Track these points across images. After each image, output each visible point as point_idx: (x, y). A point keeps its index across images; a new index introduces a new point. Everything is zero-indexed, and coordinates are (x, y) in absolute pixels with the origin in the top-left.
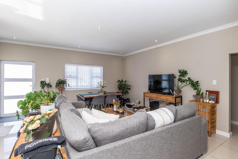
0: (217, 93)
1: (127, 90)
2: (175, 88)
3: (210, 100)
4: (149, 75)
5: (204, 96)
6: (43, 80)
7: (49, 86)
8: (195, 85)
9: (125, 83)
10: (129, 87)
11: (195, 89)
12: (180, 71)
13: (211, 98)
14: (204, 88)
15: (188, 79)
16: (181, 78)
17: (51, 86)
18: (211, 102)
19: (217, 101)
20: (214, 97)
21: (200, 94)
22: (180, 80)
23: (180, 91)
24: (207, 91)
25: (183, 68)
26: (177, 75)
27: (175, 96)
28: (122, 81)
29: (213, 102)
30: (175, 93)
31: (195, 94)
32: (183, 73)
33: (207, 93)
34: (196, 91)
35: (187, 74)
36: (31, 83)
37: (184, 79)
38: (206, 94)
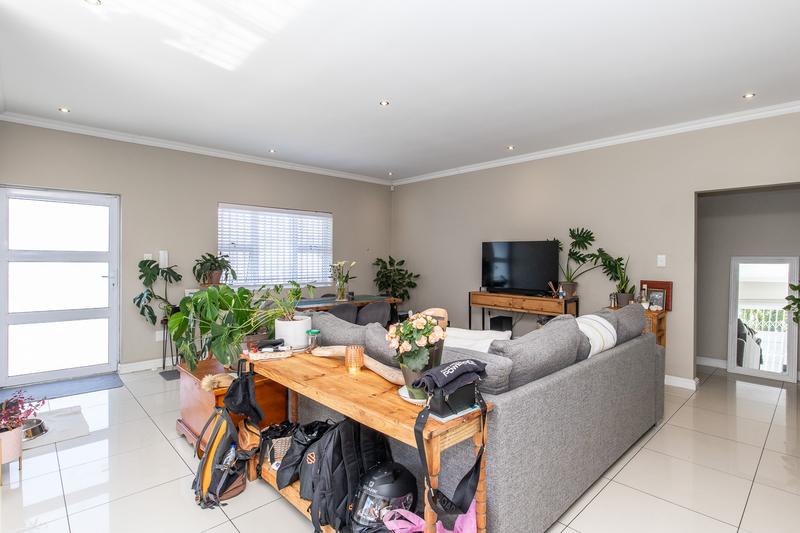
0: (666, 287)
1: (407, 288)
2: (562, 279)
3: (651, 304)
4: (484, 244)
5: (635, 298)
6: (148, 257)
7: (172, 275)
8: (613, 267)
9: (399, 268)
10: (412, 280)
11: (615, 278)
12: (572, 234)
13: (654, 298)
14: (635, 276)
15: (597, 254)
16: (577, 250)
17: (178, 278)
18: (654, 308)
19: (668, 306)
20: (658, 296)
21: (627, 290)
22: (572, 255)
23: (573, 285)
24: (642, 283)
25: (581, 225)
26: (567, 243)
27: (561, 297)
28: (392, 262)
29: (660, 308)
30: (561, 291)
31: (615, 290)
32: (582, 238)
33: (645, 286)
34: (618, 282)
35: (592, 239)
36: (103, 268)
37: (583, 252)
38: (642, 289)
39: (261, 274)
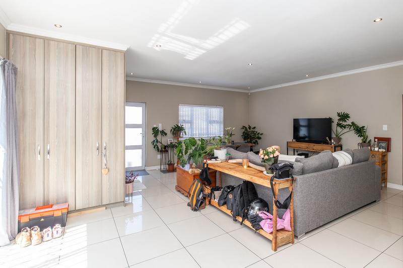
0: (388, 140)
1: (257, 140)
2: (334, 136)
3: (379, 148)
4: (294, 119)
5: (371, 145)
6: (155, 126)
7: (164, 133)
8: (360, 131)
9: (253, 130)
10: (260, 136)
11: (361, 136)
12: (339, 114)
13: (381, 146)
14: (371, 135)
15: (351, 124)
16: (341, 122)
17: (166, 134)
18: (381, 150)
19: (388, 149)
20: (384, 145)
21: (367, 142)
22: (339, 125)
23: (339, 139)
24: (375, 138)
25: (343, 110)
26: (336, 119)
27: (333, 145)
28: (250, 128)
29: (384, 150)
30: (333, 141)
31: (361, 142)
32: (344, 117)
33: (376, 140)
34: (362, 138)
35: (349, 117)
36: (140, 130)
37: (344, 123)
38: (375, 141)
39: (195, 132)
